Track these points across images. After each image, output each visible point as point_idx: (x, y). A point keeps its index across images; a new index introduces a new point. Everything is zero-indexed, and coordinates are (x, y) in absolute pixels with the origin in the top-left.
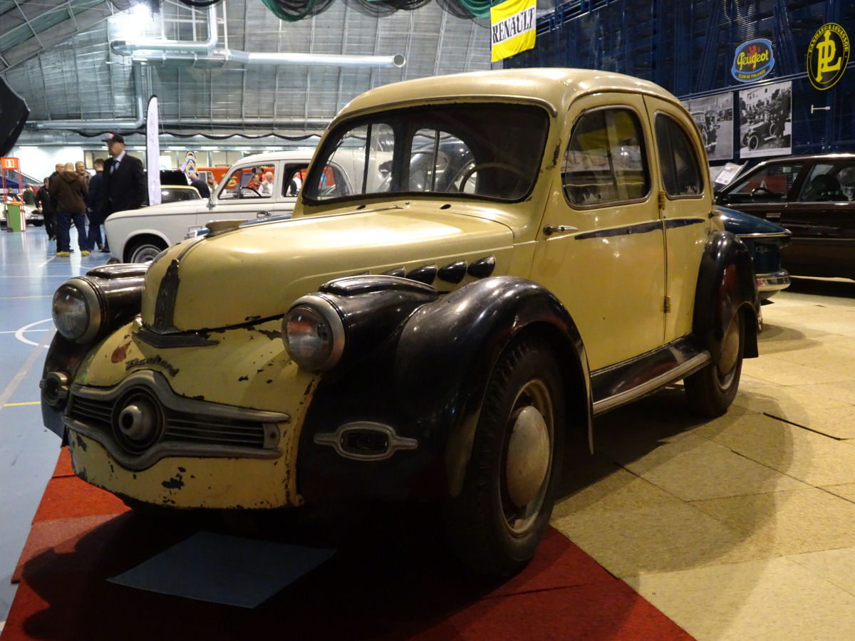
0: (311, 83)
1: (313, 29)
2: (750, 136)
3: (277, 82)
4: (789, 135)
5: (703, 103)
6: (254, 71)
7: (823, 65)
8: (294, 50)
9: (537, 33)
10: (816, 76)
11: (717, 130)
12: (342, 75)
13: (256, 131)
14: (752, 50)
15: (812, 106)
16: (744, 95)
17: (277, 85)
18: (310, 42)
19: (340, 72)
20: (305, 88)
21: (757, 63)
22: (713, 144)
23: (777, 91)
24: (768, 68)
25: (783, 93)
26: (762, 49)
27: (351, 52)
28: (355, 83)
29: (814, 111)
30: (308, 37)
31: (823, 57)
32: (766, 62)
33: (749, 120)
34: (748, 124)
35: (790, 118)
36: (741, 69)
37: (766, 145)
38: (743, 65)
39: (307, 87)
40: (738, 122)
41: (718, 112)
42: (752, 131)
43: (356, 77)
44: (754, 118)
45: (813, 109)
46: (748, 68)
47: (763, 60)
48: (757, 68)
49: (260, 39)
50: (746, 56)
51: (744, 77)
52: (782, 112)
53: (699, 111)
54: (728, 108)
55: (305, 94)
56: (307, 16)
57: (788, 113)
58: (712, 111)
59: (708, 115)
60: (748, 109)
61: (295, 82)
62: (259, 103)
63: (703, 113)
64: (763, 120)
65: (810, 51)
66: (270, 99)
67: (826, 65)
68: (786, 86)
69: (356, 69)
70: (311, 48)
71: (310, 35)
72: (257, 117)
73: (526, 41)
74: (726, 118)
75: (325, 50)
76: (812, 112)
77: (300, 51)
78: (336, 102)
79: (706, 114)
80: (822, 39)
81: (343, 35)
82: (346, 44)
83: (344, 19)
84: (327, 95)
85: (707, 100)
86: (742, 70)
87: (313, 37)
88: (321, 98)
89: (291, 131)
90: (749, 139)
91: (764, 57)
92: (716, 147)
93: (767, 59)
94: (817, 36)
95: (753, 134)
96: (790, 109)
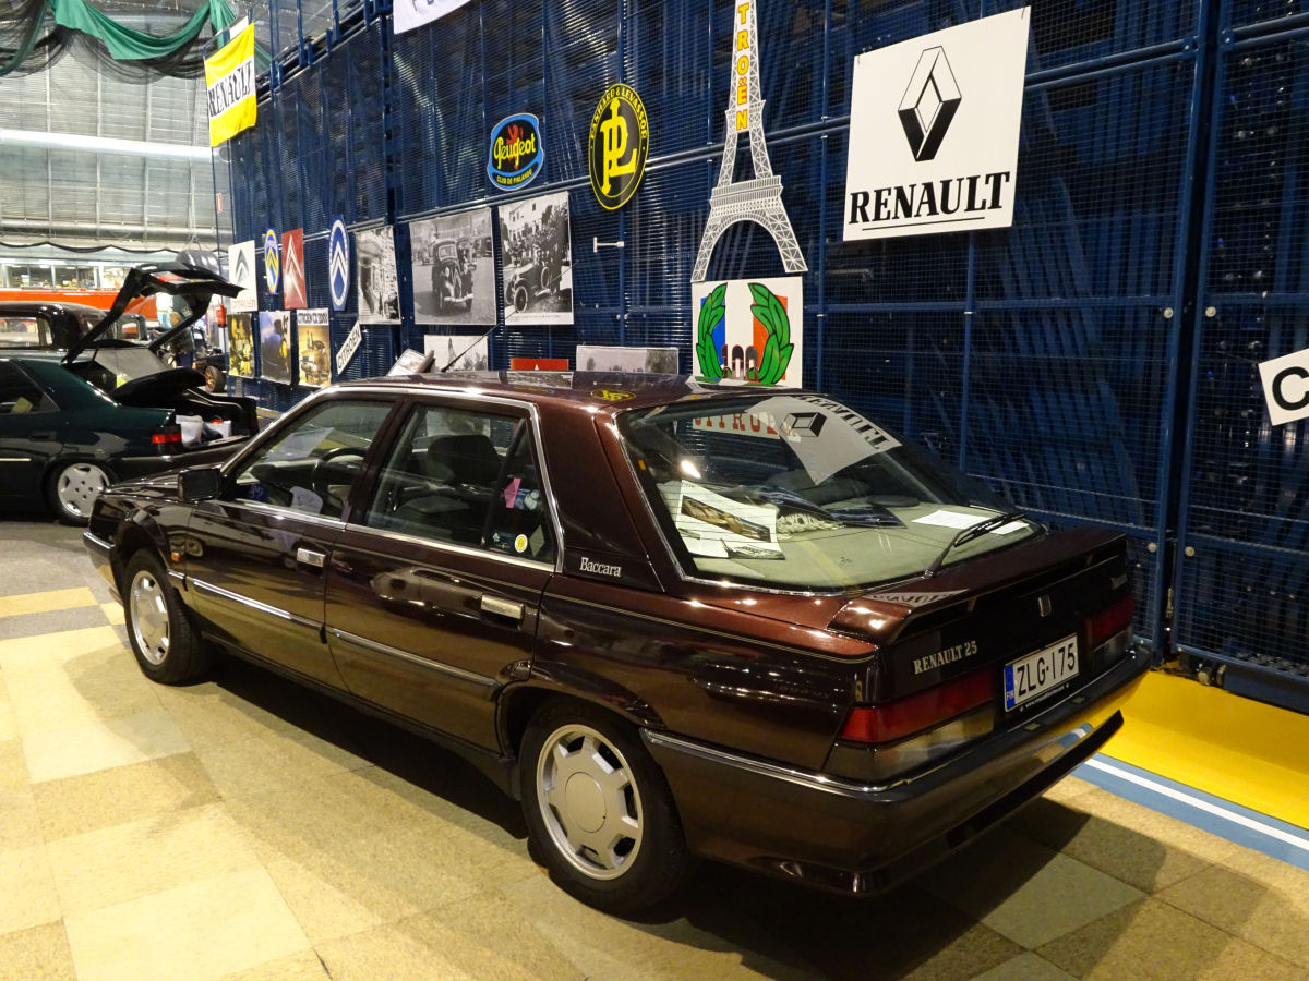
0: (102, 177)
1: (100, 104)
2: (517, 286)
3: (50, 173)
4: (568, 290)
5: (454, 223)
6: (13, 156)
7: (610, 162)
8: (73, 130)
9: (259, 102)
10: (602, 185)
11: (473, 273)
12: (148, 169)
13: (22, 238)
14: (513, 132)
15: (595, 239)
16: (505, 213)
17: (50, 177)
18: (97, 122)
19: (144, 165)
20: (94, 183)
21: (520, 156)
22: (469, 296)
23: (549, 208)
24: (536, 165)
25: (557, 213)
26: (526, 131)
27: (158, 138)
28: (168, 180)
29: (599, 248)
30: (94, 114)
31: (610, 149)
32: (532, 155)
33: (513, 259)
34: (512, 265)
35: (569, 259)
36: (499, 167)
37: (537, 306)
38: (502, 160)
39: (96, 183)
40: (500, 261)
41: (473, 241)
42: (518, 279)
43: (169, 173)
44: (520, 255)
45: (596, 244)
46: (508, 165)
47: (528, 151)
48: (520, 167)
49: (18, 111)
50: (505, 144)
51: (504, 181)
52: (556, 247)
53: (449, 239)
54: (486, 235)
55: (95, 192)
56: (14, 73)
57: (565, 249)
58: (465, 240)
59: (461, 247)
60: (512, 239)
61: (78, 175)
62: (24, 199)
63: (453, 243)
64: (532, 260)
65: (592, 137)
66: (42, 196)
67: (615, 163)
68: (560, 200)
69: (168, 163)
70: (99, 130)
71: (96, 111)
72: (23, 219)
73: (246, 114)
74: (483, 254)
75: (121, 134)
76: (595, 251)
77: (82, 132)
78: (143, 203)
79: (458, 244)
80: (607, 115)
81: (145, 115)
82: (149, 129)
83: (146, 95)
84: (129, 193)
85: (457, 219)
86: (501, 170)
87: (100, 115)
88: (118, 197)
89: (78, 240)
90: (515, 292)
91: (529, 146)
92: (473, 302)
93: (534, 150)
94: (600, 109)
95: (520, 283)
96: (567, 241)
